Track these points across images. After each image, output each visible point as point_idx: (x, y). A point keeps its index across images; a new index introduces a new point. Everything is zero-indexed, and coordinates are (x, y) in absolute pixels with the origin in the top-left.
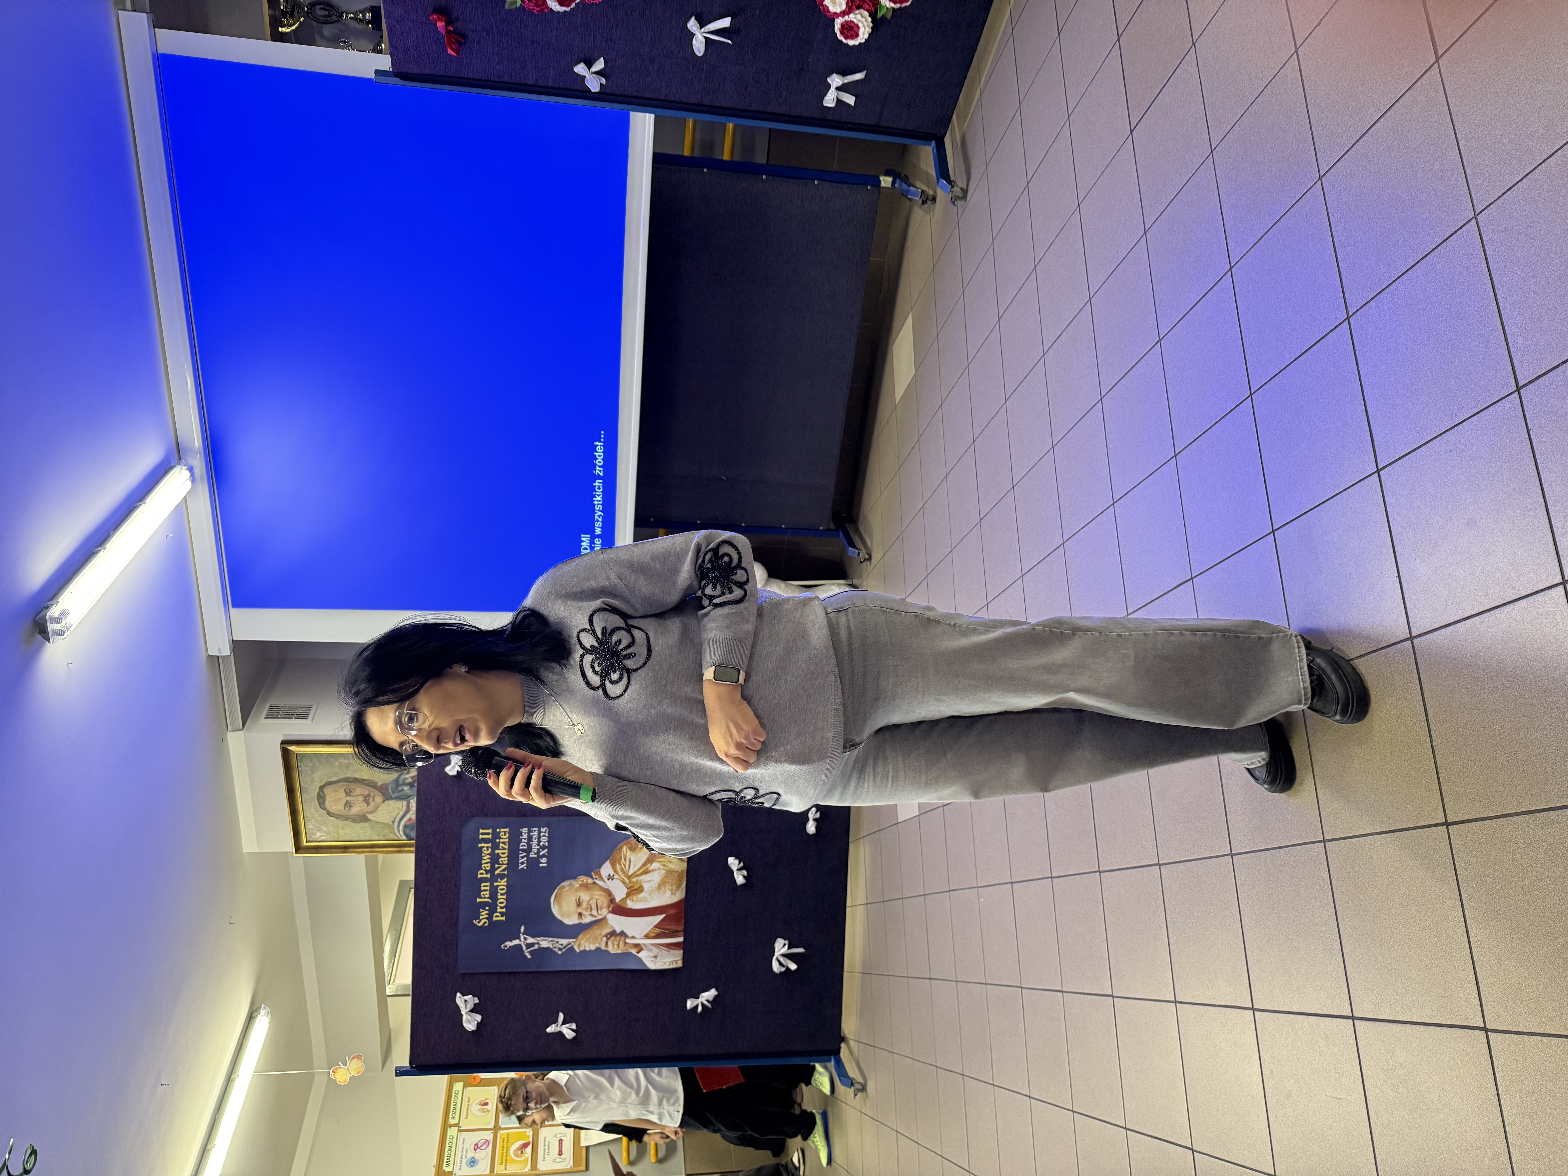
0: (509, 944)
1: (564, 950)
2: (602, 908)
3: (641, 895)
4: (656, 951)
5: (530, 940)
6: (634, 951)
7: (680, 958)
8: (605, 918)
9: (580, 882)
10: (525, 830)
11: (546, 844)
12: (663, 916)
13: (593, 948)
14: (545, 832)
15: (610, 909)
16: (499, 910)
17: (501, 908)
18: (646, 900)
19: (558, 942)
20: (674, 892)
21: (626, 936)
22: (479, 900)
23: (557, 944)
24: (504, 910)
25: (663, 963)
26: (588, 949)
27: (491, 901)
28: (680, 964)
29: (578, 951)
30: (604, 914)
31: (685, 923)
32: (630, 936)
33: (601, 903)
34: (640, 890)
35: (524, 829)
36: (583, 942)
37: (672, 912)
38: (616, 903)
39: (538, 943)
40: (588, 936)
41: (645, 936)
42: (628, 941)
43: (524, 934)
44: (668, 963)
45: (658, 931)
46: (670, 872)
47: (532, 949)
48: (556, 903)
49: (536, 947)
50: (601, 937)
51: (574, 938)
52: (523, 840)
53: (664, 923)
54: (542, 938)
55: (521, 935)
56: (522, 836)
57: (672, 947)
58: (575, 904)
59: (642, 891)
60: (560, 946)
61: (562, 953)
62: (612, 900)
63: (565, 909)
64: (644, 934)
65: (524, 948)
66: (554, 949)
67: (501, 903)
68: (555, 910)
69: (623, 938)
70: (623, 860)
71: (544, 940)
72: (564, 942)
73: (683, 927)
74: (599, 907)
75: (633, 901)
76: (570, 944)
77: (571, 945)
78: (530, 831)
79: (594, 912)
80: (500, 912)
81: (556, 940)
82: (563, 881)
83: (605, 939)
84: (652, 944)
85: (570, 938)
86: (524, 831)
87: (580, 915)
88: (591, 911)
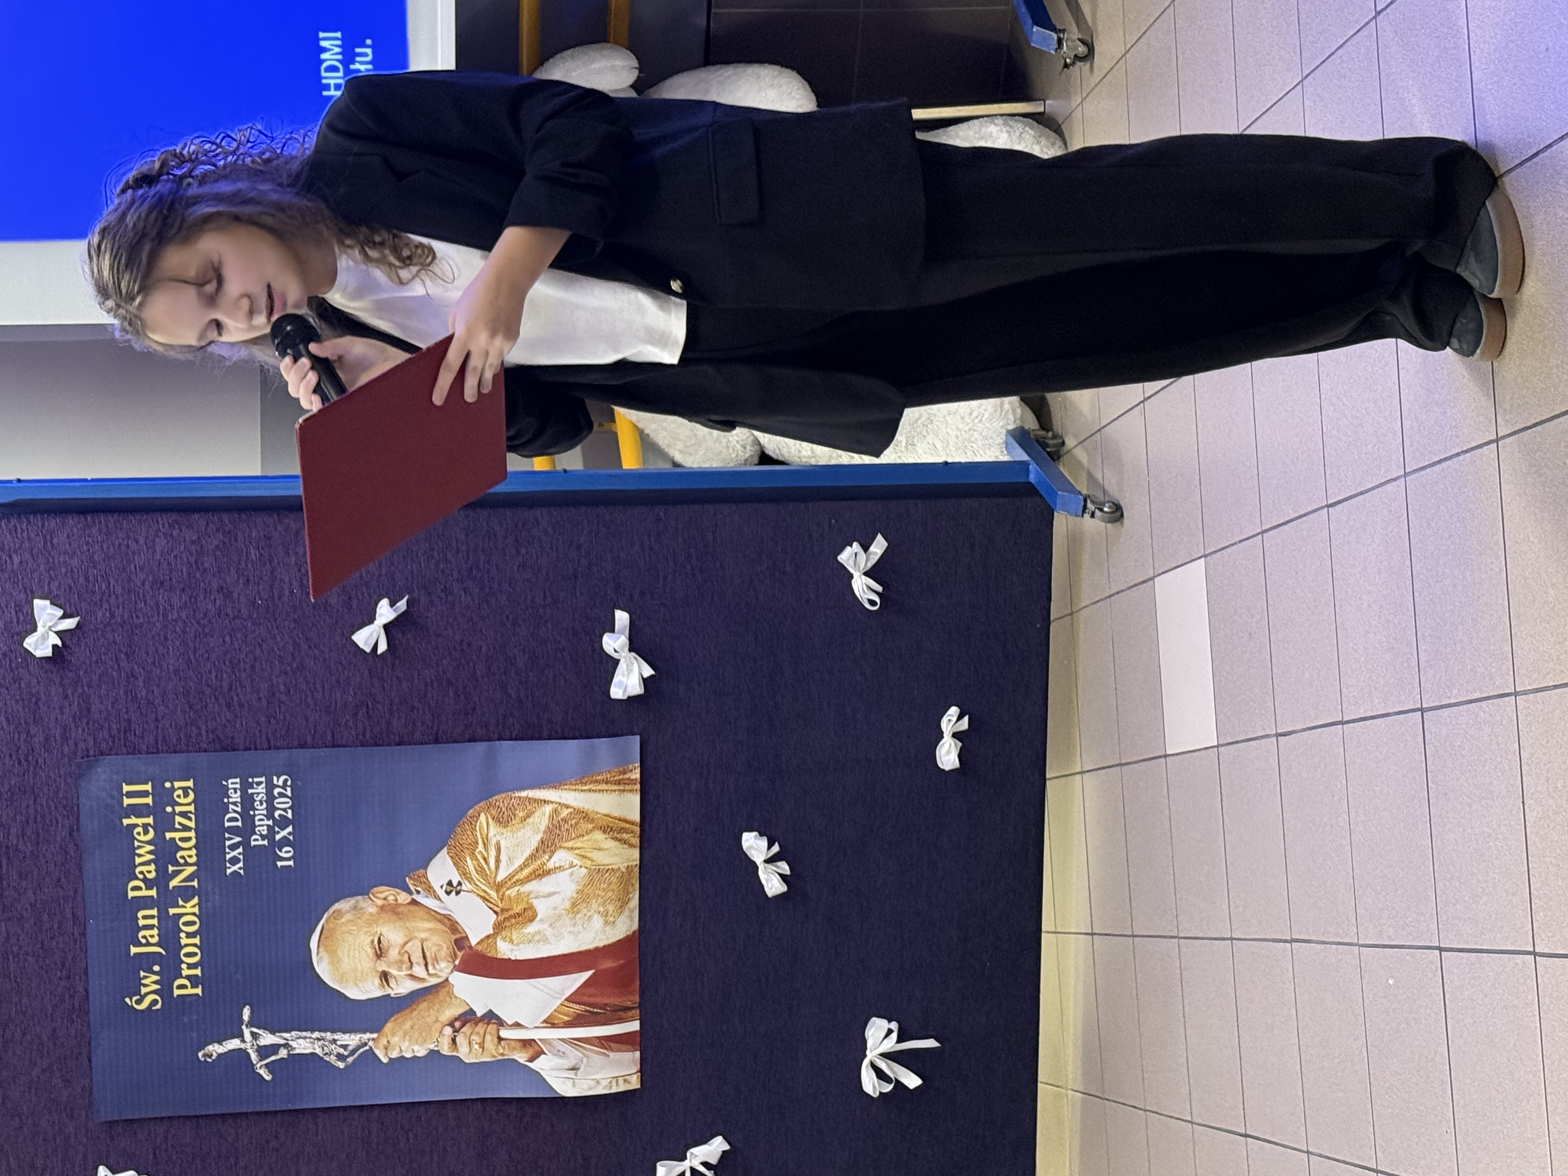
0: (216, 1049)
1: (350, 1060)
2: (436, 960)
3: (531, 928)
4: (574, 1055)
5: (268, 1039)
6: (521, 1057)
7: (635, 1071)
8: (447, 980)
9: (380, 902)
10: (233, 783)
11: (290, 815)
12: (586, 975)
13: (421, 1052)
14: (284, 786)
15: (457, 962)
16: (186, 972)
17: (190, 966)
18: (546, 940)
19: (334, 1041)
20: (611, 919)
21: (501, 1023)
22: (134, 950)
23: (333, 1046)
24: (198, 972)
25: (592, 1083)
26: (408, 1055)
27: (164, 953)
28: (635, 1083)
29: (385, 1060)
30: (444, 976)
31: (640, 989)
32: (510, 1023)
33: (434, 949)
34: (528, 915)
35: (230, 781)
36: (395, 1040)
37: (608, 964)
38: (471, 947)
39: (286, 1046)
40: (407, 1025)
41: (545, 1021)
42: (504, 1033)
43: (250, 1024)
44: (605, 1083)
45: (578, 1008)
46: (597, 873)
47: (273, 1058)
48: (323, 953)
49: (283, 1053)
50: (438, 1026)
51: (372, 1032)
52: (231, 806)
53: (592, 990)
54: (293, 1033)
55: (244, 1027)
56: (229, 797)
57: (613, 1045)
58: (370, 951)
59: (532, 919)
60: (342, 1051)
61: (347, 1067)
62: (461, 942)
63: (346, 964)
64: (545, 1017)
65: (254, 1057)
66: (326, 1058)
67: (188, 955)
68: (323, 969)
69: (492, 1028)
70: (481, 847)
71: (300, 1038)
72: (352, 1040)
73: (637, 998)
74: (429, 960)
75: (512, 942)
76: (366, 1044)
77: (367, 1048)
78: (245, 786)
79: (418, 970)
80: (188, 977)
81: (329, 1036)
82: (337, 900)
83: (448, 1031)
84: (562, 1040)
85: (365, 1033)
86: (230, 786)
87: (385, 976)
88: (411, 967)
